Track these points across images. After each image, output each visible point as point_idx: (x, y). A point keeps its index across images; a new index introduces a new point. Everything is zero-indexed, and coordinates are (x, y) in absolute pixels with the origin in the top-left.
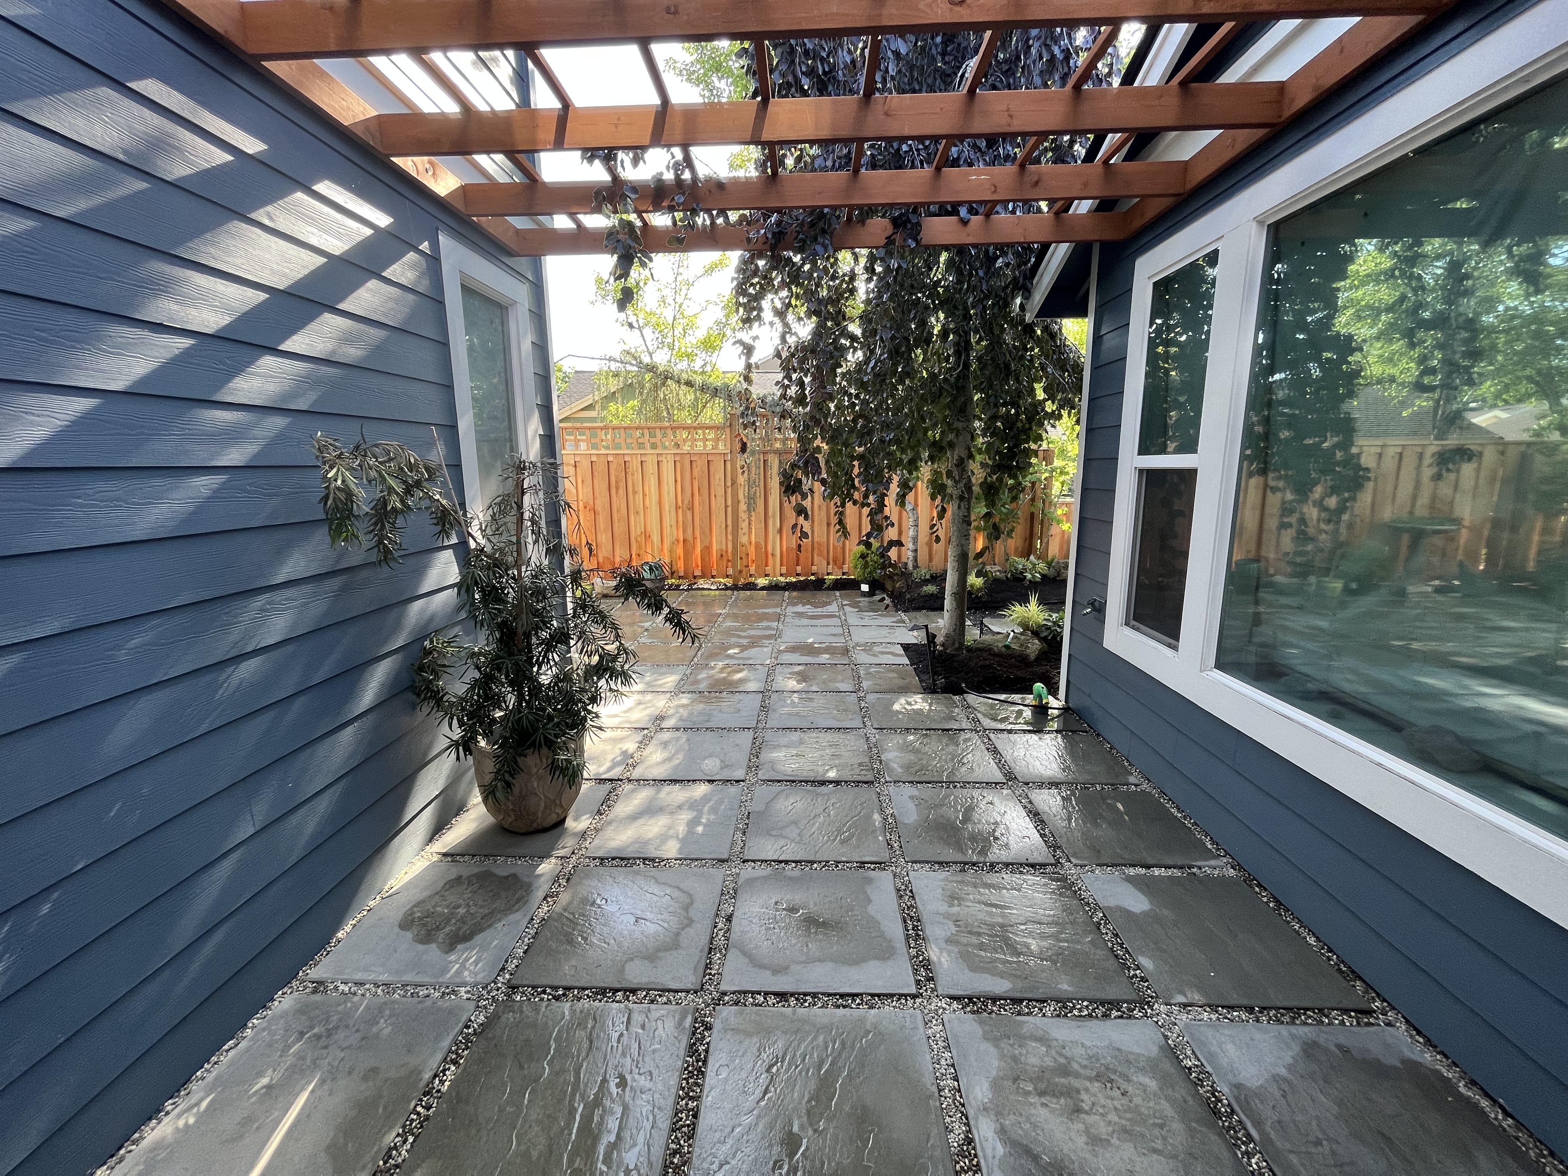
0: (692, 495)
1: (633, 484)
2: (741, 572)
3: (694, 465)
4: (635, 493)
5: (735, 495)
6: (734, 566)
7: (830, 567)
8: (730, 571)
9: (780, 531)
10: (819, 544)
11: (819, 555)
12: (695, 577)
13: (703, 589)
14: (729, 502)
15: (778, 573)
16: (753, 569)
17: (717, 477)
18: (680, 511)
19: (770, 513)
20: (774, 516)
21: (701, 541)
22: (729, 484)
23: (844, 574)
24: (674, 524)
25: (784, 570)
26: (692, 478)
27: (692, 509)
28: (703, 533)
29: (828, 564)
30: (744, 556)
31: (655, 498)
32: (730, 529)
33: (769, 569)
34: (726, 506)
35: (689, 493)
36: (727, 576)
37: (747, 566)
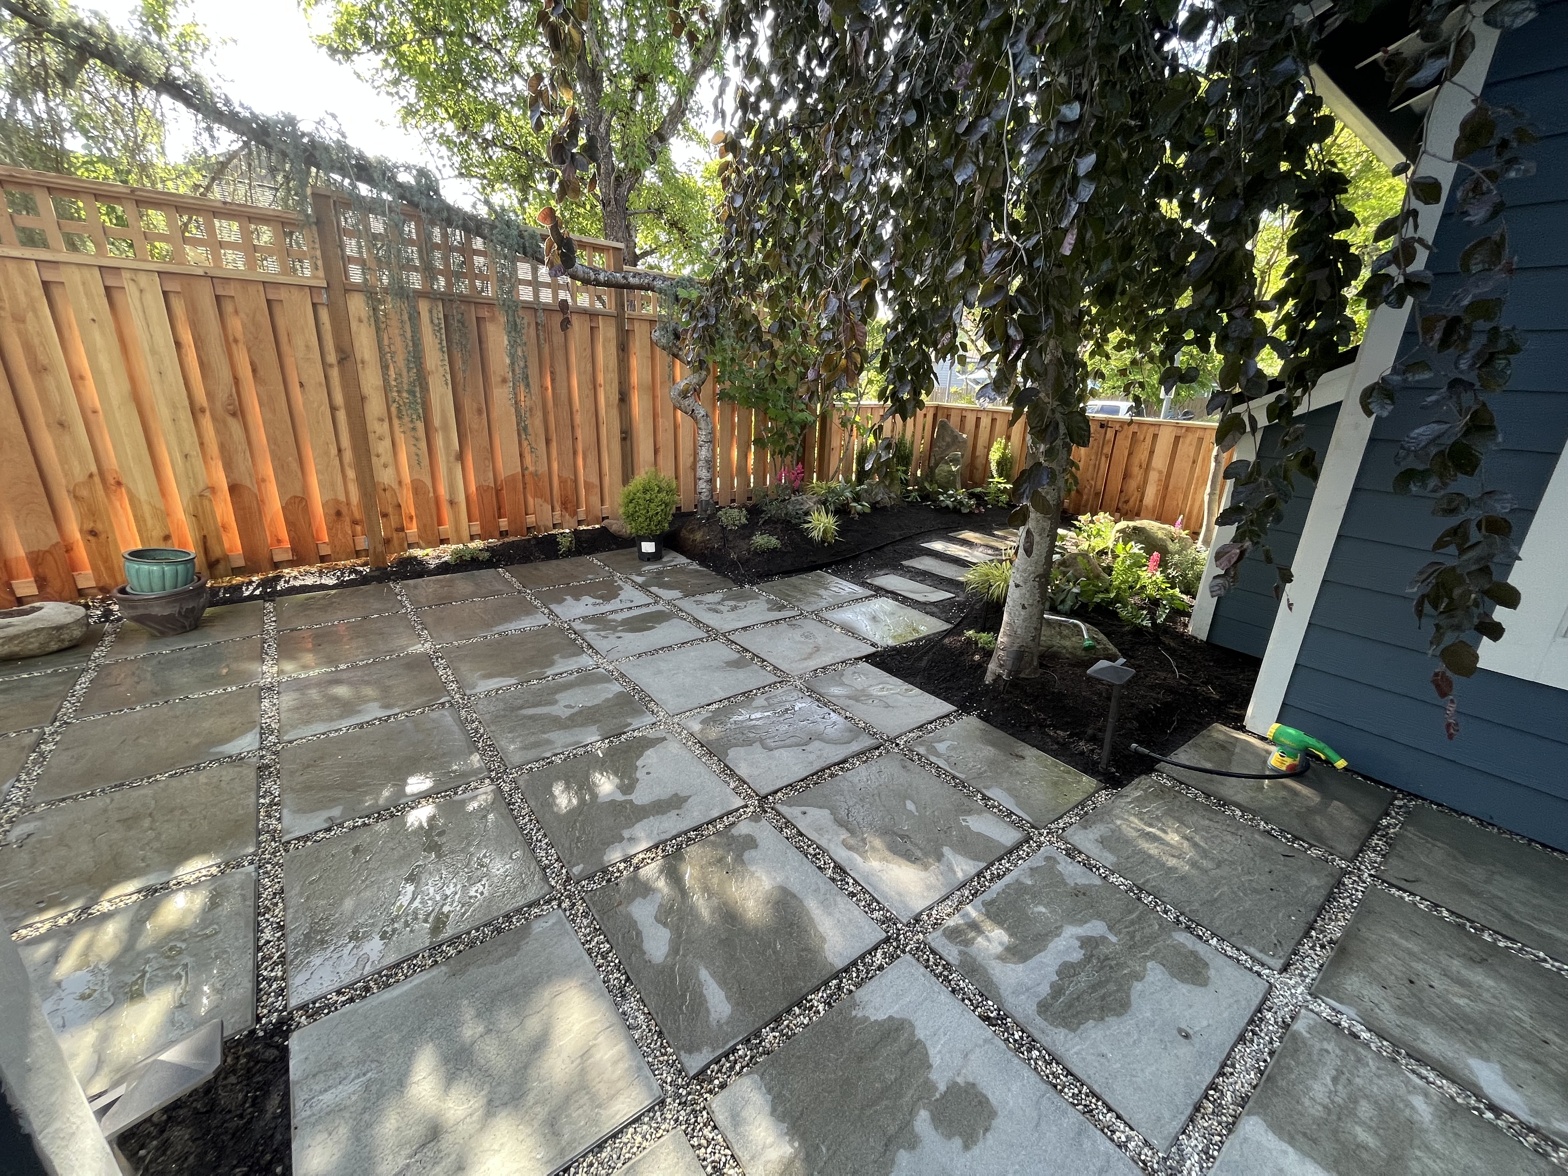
0: (236, 380)
1: (28, 348)
2: (387, 542)
3: (229, 308)
4: (40, 370)
5: (352, 384)
6: (371, 532)
7: (557, 513)
8: (362, 543)
9: (460, 457)
10: (535, 474)
11: (535, 496)
12: (276, 566)
13: (305, 589)
14: (339, 399)
15: (465, 534)
16: (413, 530)
17: (299, 341)
18: (207, 422)
19: (437, 422)
20: (445, 427)
21: (281, 486)
22: (332, 358)
23: (580, 523)
24: (195, 451)
25: (476, 529)
26: (229, 343)
27: (238, 412)
28: (280, 467)
29: (553, 510)
30: (390, 510)
31: (118, 388)
32: (348, 455)
33: (447, 528)
34: (333, 409)
35: (225, 375)
36: (358, 554)
37: (401, 529)
